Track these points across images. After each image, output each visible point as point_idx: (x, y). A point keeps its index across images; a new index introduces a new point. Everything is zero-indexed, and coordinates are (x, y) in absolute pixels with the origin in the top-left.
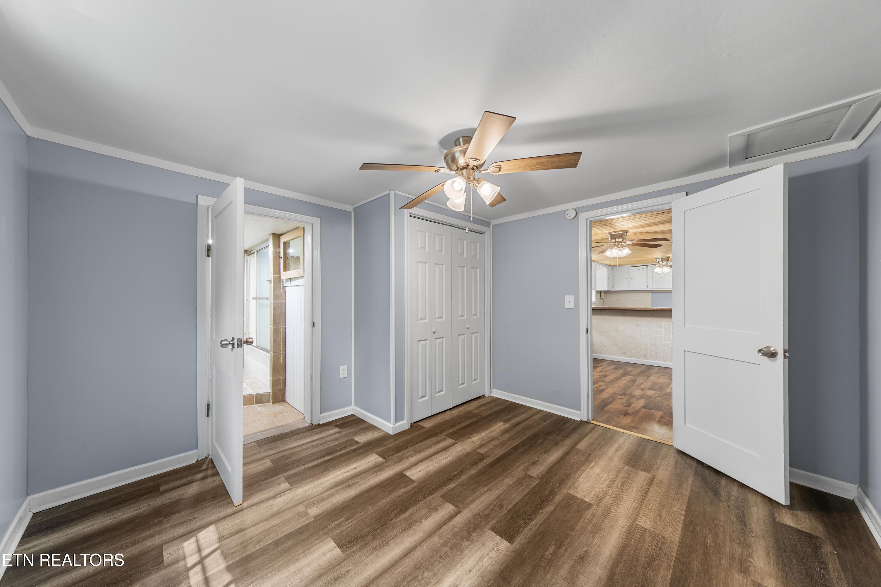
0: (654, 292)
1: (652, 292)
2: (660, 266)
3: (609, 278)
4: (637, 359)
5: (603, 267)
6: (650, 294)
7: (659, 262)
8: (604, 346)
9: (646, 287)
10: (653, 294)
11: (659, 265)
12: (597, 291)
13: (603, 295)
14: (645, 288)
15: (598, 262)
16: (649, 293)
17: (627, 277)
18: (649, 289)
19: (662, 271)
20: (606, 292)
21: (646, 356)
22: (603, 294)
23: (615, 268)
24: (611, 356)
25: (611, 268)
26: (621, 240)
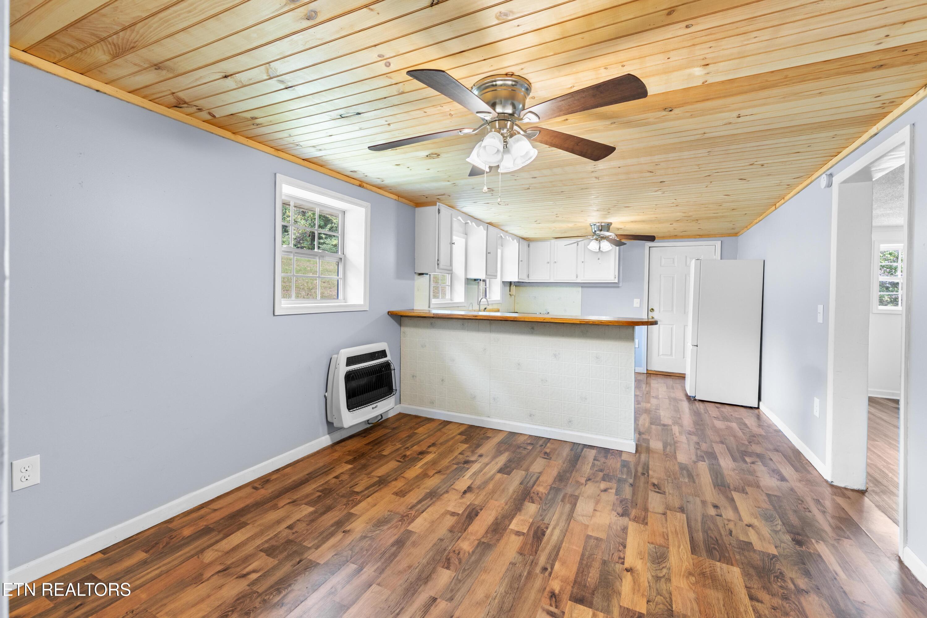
0: (586, 285)
1: (584, 285)
2: (597, 240)
3: (522, 261)
4: (553, 430)
5: (513, 240)
6: (580, 289)
7: (595, 231)
8: (494, 399)
9: (575, 278)
10: (585, 289)
11: (595, 237)
12: (504, 283)
13: (514, 290)
14: (573, 279)
15: (502, 228)
16: (579, 286)
17: (549, 261)
18: (579, 281)
19: (600, 248)
20: (519, 284)
21: (570, 422)
22: (513, 288)
23: (532, 245)
24: (508, 422)
25: (525, 243)
26: (509, 110)
